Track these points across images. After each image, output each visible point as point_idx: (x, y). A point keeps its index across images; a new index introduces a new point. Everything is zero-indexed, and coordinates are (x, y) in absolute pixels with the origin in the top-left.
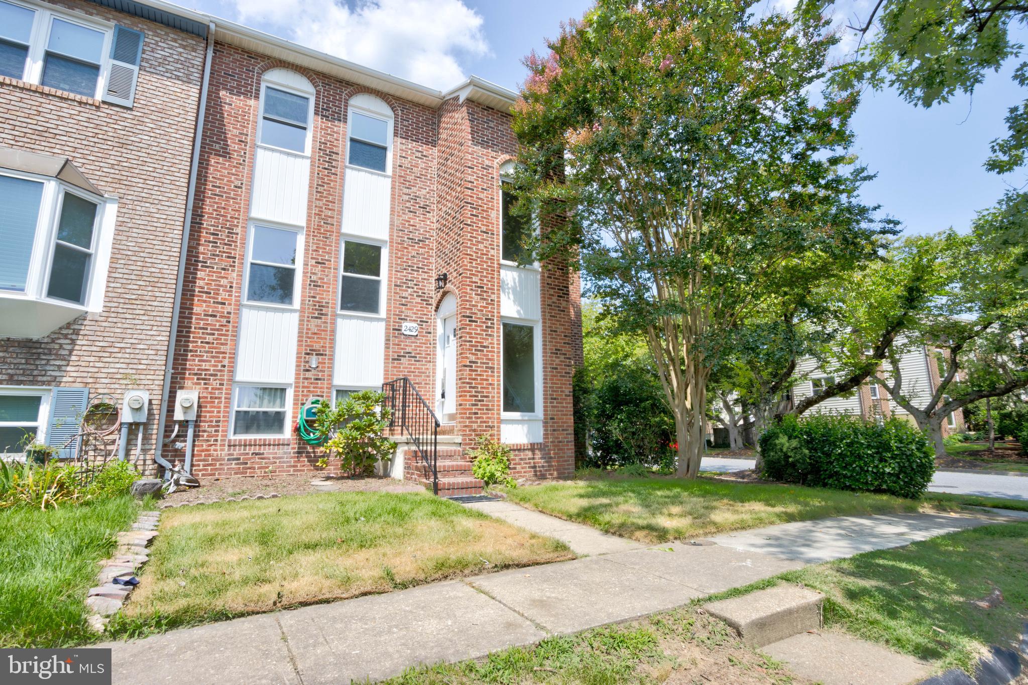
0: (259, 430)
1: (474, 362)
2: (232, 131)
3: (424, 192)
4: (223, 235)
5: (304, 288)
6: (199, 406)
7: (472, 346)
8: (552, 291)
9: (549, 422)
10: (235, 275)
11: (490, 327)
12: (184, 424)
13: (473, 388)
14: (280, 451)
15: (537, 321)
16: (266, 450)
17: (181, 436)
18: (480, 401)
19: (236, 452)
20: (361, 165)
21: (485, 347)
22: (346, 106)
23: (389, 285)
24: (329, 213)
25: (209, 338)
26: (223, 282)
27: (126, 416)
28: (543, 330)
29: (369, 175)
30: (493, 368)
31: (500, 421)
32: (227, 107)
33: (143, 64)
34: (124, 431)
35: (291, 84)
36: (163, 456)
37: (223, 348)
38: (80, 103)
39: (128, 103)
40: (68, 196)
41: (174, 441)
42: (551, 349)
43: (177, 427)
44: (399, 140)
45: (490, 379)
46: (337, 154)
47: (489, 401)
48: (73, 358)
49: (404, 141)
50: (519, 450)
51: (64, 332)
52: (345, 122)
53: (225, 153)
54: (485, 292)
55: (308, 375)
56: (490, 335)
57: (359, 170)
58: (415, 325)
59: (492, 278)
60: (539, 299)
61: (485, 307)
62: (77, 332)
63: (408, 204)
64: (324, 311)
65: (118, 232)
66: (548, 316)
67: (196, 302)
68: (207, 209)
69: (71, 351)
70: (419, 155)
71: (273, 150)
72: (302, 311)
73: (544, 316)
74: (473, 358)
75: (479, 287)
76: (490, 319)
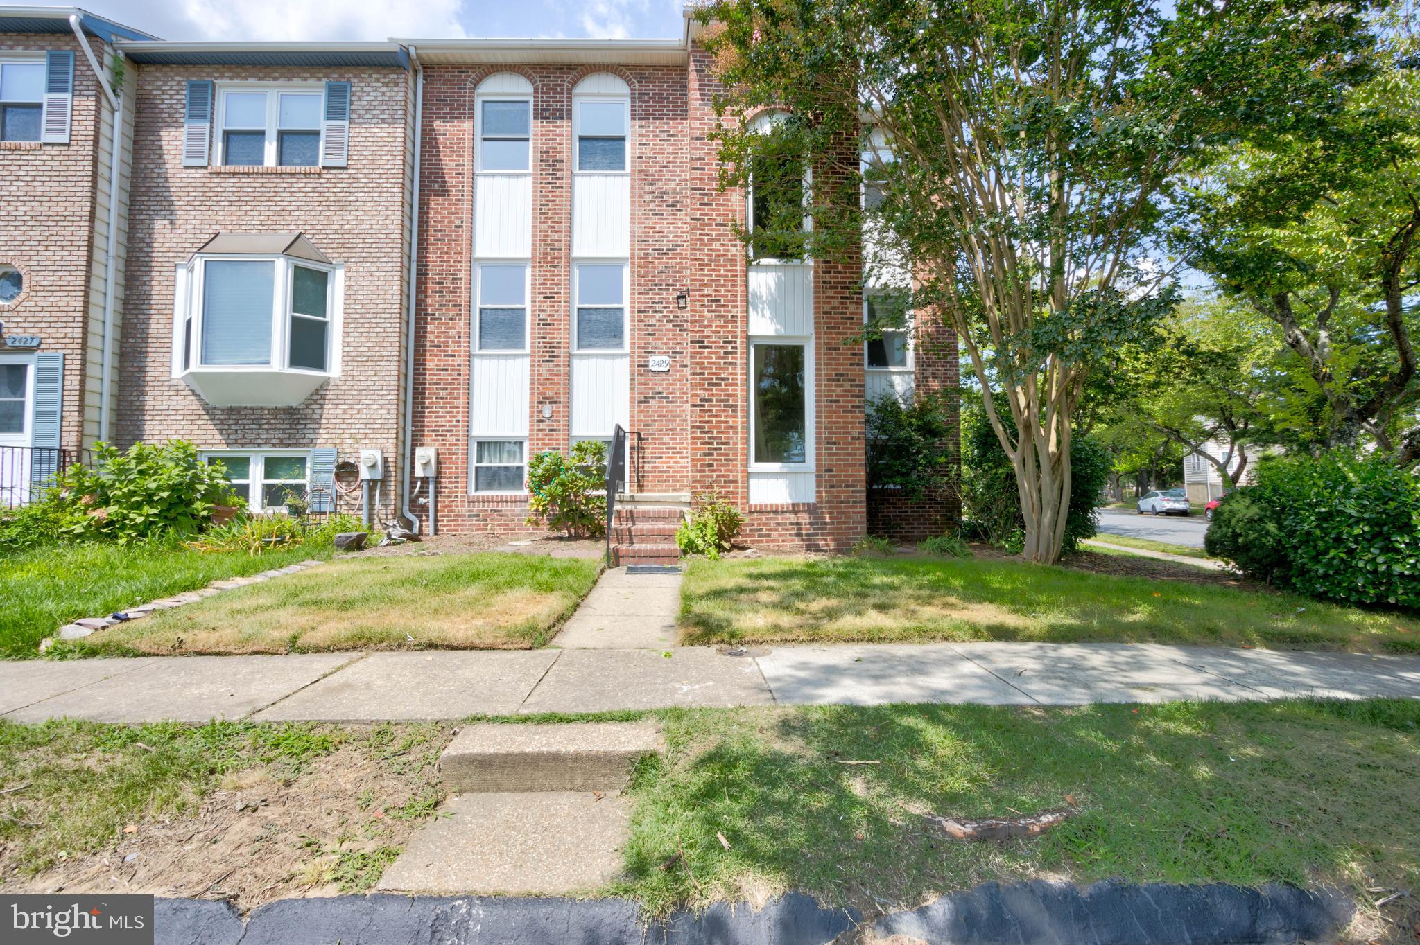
0: (500, 486)
1: (707, 400)
2: (448, 164)
3: (672, 185)
4: (447, 283)
5: (533, 329)
6: (439, 463)
7: (704, 379)
8: (831, 293)
9: (825, 474)
10: (462, 324)
11: (731, 353)
12: (425, 480)
13: (707, 433)
14: (517, 508)
15: (809, 338)
16: (504, 507)
17: (424, 492)
18: (716, 449)
19: (476, 508)
20: (594, 168)
21: (723, 379)
22: (570, 98)
23: (632, 312)
24: (556, 236)
25: (443, 393)
26: (452, 333)
27: (365, 474)
28: (816, 348)
29: (602, 179)
30: (736, 406)
31: (749, 475)
32: (441, 139)
33: (353, 116)
34: (365, 487)
35: (507, 90)
36: (411, 511)
37: (456, 403)
38: (305, 174)
39: (343, 163)
40: (296, 268)
41: (418, 497)
42: (827, 375)
43: (419, 483)
44: (638, 123)
45: (731, 420)
46: (561, 161)
47: (730, 449)
48: (324, 421)
49: (643, 123)
50: (776, 512)
51: (315, 397)
52: (570, 117)
53: (444, 192)
54: (723, 306)
55: (542, 426)
56: (731, 363)
57: (590, 175)
58: (665, 358)
59: (733, 286)
60: (812, 306)
61: (722, 327)
62: (323, 397)
63: (652, 206)
64: (556, 352)
65: (347, 297)
66: (823, 327)
67: (428, 357)
68: (432, 257)
69: (321, 415)
70: (664, 136)
71: (493, 175)
72: (532, 356)
73: (817, 329)
74: (706, 395)
75: (712, 301)
76: (730, 342)
